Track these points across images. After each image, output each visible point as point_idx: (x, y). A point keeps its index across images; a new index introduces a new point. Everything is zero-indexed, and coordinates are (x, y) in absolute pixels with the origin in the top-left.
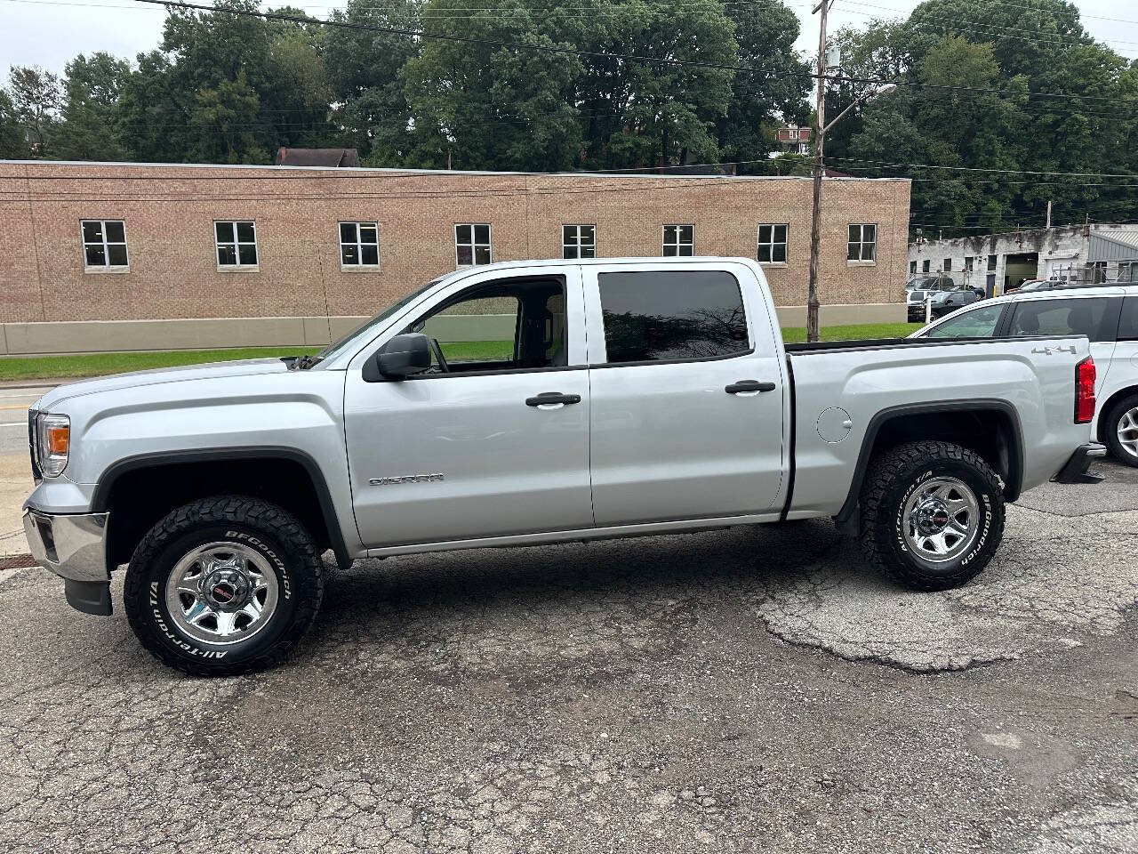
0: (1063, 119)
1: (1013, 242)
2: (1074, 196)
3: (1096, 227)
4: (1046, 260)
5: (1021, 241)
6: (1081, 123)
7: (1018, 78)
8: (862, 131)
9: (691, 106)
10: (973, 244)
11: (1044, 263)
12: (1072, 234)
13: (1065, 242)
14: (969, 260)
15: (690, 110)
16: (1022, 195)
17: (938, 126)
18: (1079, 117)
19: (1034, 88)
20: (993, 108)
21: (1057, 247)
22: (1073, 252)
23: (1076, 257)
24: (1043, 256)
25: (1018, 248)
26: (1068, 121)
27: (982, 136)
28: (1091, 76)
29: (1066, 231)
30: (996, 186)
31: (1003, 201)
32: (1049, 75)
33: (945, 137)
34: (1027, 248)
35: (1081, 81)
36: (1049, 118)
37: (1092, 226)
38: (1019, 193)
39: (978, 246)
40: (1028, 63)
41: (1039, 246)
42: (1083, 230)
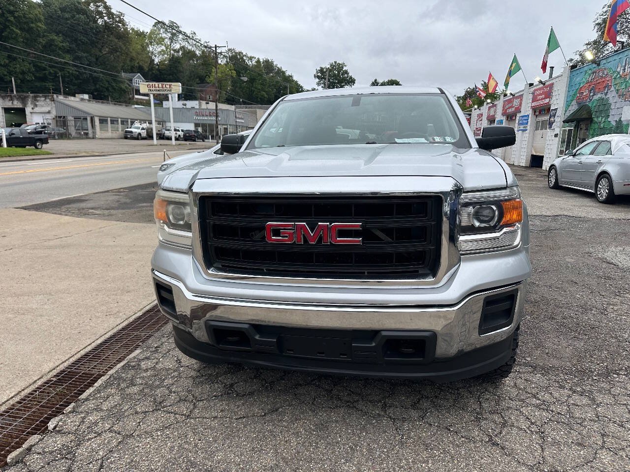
1: (7, 100)
2: (21, 76)
3: (57, 96)
4: (31, 113)
6: (17, 34)
11: (30, 114)
12: (44, 99)
13: (40, 103)
18: (14, 29)
21: (36, 106)
22: (46, 109)
23: (49, 112)
24: (28, 110)
25: (11, 104)
29: (40, 97)
34: (17, 104)
37: (55, 96)
41: (25, 104)
42: (50, 97)
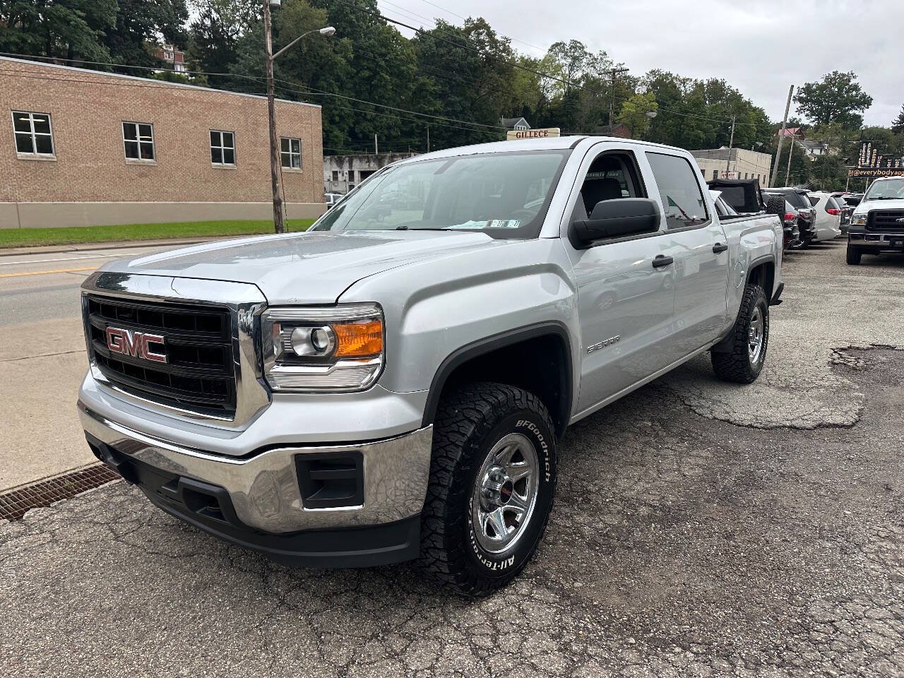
0: (375, 75)
1: (364, 162)
2: (386, 132)
5: (369, 162)
6: (386, 81)
7: (345, 40)
8: (237, 62)
9: (79, 12)
10: (337, 161)
14: (335, 173)
15: (79, 17)
16: (354, 128)
17: (293, 67)
18: (384, 75)
19: (357, 49)
20: (331, 60)
25: (367, 167)
26: (378, 77)
27: (325, 80)
28: (389, 48)
30: (337, 119)
31: (342, 130)
32: (363, 42)
33: (300, 77)
35: (384, 50)
36: (366, 73)
38: (352, 126)
39: (340, 163)
40: (350, 30)
42: (407, 157)
